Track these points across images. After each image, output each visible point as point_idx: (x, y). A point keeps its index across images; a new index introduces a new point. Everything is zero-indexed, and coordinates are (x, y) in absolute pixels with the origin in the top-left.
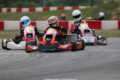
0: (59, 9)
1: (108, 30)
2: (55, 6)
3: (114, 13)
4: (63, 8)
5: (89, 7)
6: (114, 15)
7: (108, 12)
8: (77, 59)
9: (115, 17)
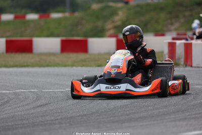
0: (16, 17)
1: (99, 54)
2: (11, 13)
3: (109, 25)
4: (24, 17)
5: (67, 14)
6: (109, 29)
7: (100, 24)
8: (47, 104)
9: (112, 32)
